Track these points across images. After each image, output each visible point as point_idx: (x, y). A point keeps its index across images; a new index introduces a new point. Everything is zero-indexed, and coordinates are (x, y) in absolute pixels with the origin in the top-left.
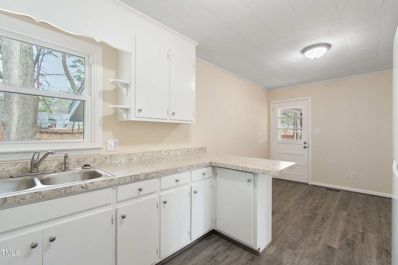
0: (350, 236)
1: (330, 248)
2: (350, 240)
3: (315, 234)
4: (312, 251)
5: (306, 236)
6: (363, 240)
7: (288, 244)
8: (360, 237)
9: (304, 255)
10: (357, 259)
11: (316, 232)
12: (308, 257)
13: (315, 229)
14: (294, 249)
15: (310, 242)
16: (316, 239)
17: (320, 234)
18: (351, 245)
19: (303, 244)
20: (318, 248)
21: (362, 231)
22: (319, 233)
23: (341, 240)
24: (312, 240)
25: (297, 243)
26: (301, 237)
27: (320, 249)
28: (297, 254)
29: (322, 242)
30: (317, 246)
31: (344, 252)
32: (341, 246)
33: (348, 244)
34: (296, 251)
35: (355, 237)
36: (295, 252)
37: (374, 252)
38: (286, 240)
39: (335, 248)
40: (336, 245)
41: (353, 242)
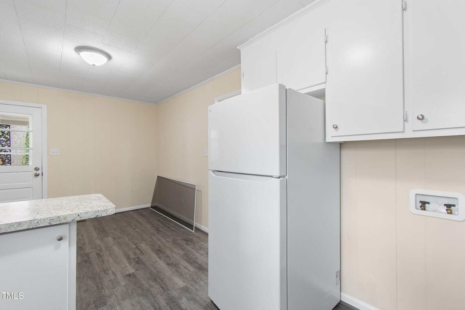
0: (132, 256)
1: (130, 276)
2: (135, 258)
3: (107, 273)
4: (122, 290)
5: (101, 281)
6: (142, 252)
7: (93, 305)
8: (137, 251)
9: (119, 300)
10: (152, 269)
11: (105, 271)
12: (124, 299)
13: (102, 269)
14: (105, 304)
15: (111, 284)
16: (112, 277)
17: (110, 270)
18: (139, 261)
19: (107, 292)
20: (123, 284)
21: (135, 246)
22: (108, 270)
23: (130, 263)
24: (110, 281)
25: (100, 295)
26: (98, 287)
27: (125, 283)
28: (113, 306)
29: (119, 277)
30: (120, 283)
31: (141, 271)
32: (135, 268)
33: (137, 262)
34: (109, 303)
35: (135, 254)
36: (109, 305)
37: (154, 255)
38: (86, 303)
39: (133, 273)
40: (132, 271)
41: (138, 258)
